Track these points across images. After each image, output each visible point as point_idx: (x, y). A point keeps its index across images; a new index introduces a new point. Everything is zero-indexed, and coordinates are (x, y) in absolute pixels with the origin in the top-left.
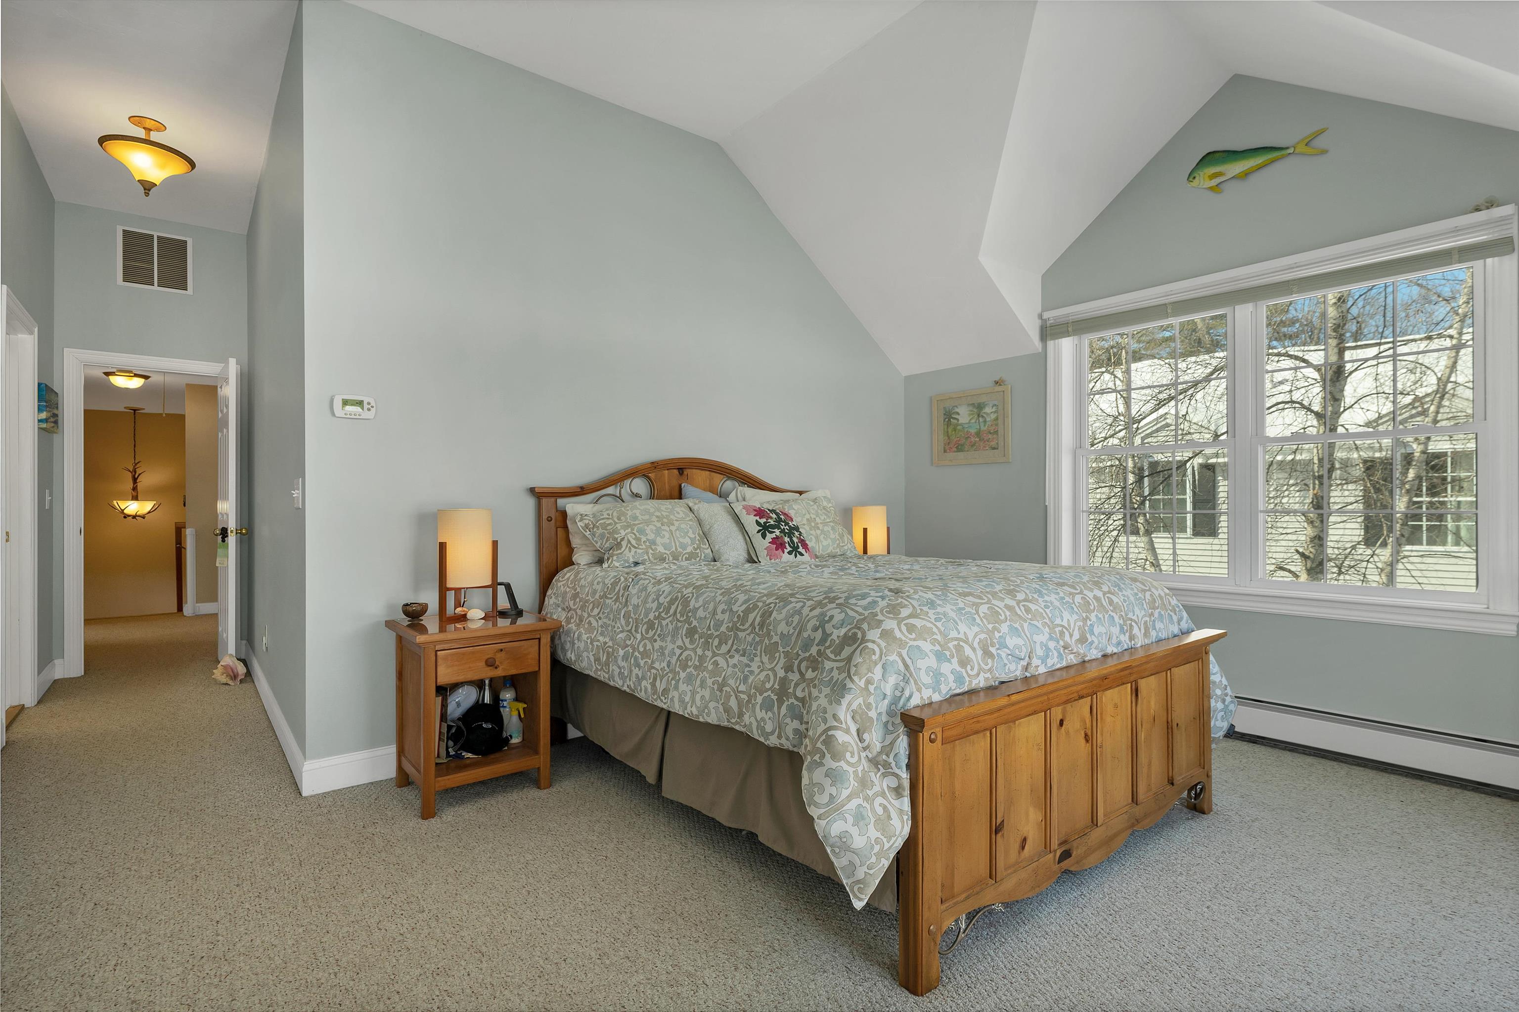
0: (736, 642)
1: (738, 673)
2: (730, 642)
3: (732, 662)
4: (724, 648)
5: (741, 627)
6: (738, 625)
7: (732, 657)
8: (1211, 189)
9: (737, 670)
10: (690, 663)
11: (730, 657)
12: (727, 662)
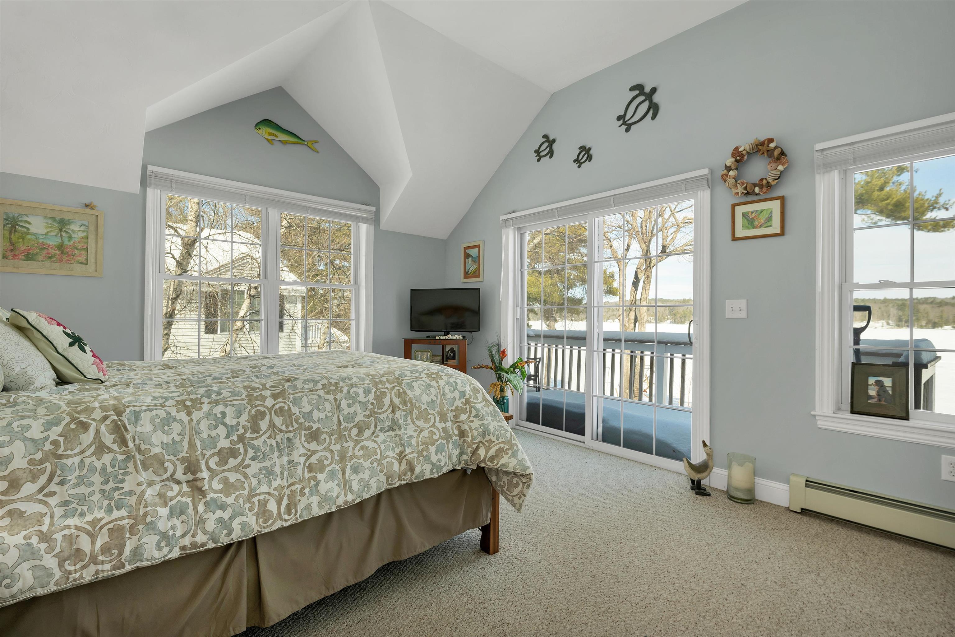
0: (378, 423)
1: (391, 444)
2: (373, 426)
3: (379, 440)
4: (368, 433)
5: (380, 411)
6: (376, 410)
7: (378, 436)
8: (268, 140)
9: (388, 443)
10: (326, 463)
11: (375, 437)
12: (376, 442)
